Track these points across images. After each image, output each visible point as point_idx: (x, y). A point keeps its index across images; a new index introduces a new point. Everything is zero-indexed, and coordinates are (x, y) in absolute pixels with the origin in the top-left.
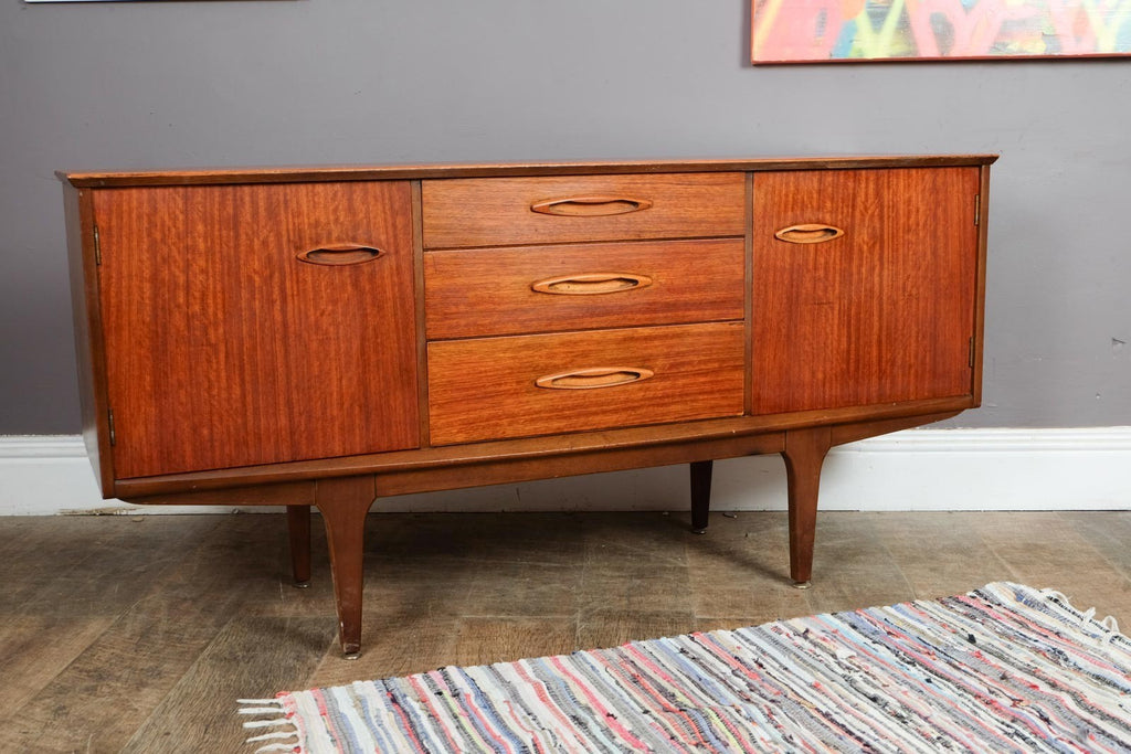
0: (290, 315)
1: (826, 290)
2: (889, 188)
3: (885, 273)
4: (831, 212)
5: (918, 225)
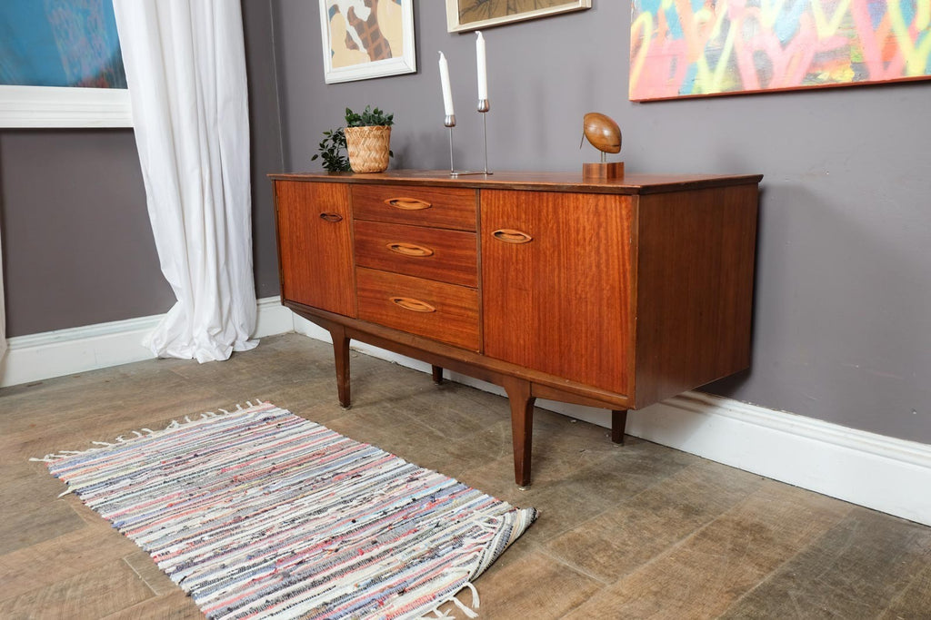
1: (523, 280)
2: (563, 208)
3: (562, 275)
4: (525, 222)
5: (585, 240)
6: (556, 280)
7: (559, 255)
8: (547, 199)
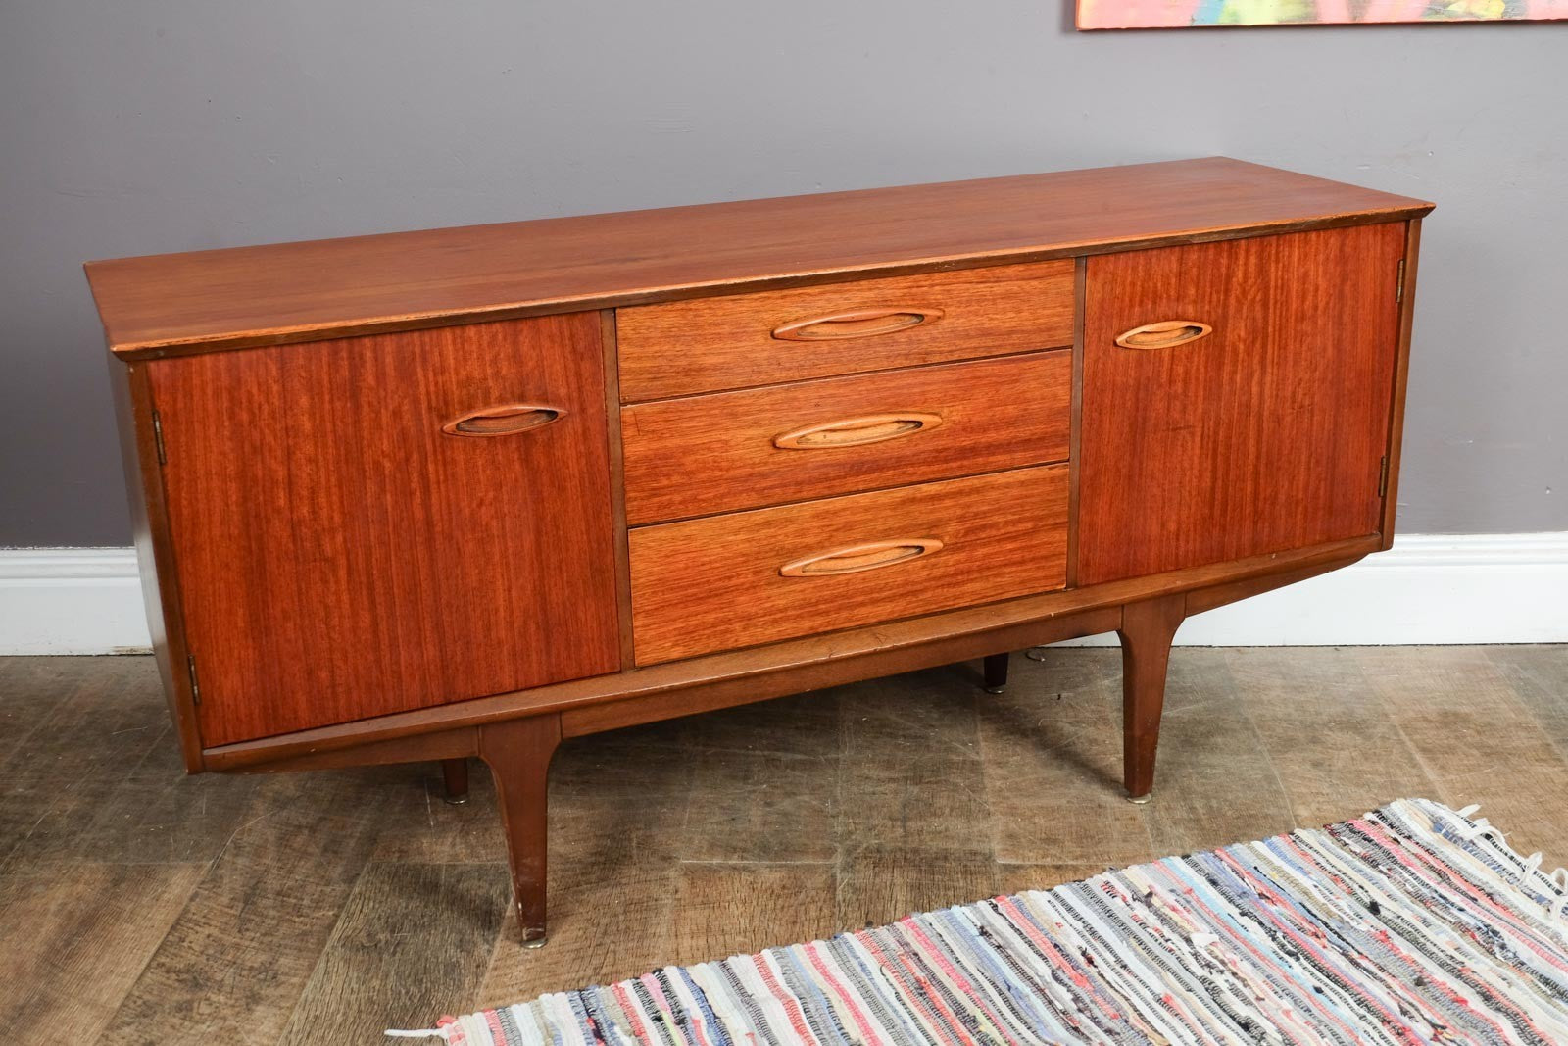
0: (435, 509)
1: (1184, 410)
2: (1277, 261)
3: (1268, 379)
4: (1195, 302)
6: (1255, 389)
7: (1264, 346)
8: (1247, 251)
